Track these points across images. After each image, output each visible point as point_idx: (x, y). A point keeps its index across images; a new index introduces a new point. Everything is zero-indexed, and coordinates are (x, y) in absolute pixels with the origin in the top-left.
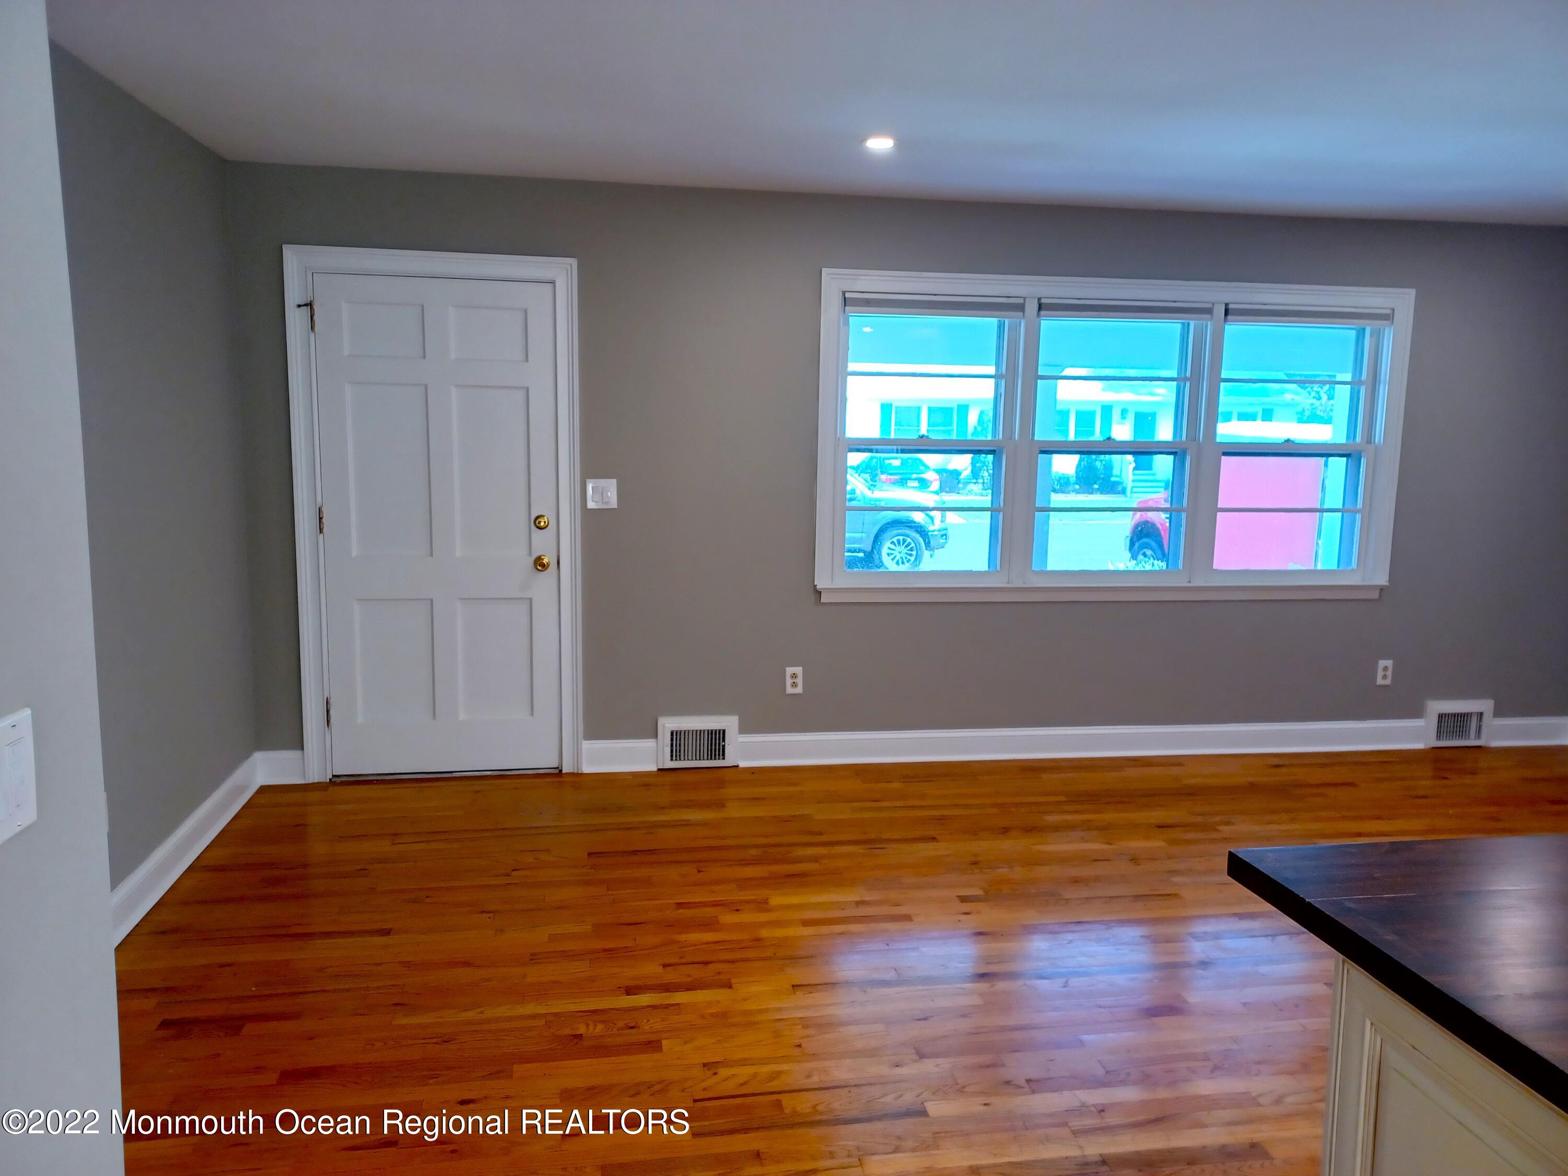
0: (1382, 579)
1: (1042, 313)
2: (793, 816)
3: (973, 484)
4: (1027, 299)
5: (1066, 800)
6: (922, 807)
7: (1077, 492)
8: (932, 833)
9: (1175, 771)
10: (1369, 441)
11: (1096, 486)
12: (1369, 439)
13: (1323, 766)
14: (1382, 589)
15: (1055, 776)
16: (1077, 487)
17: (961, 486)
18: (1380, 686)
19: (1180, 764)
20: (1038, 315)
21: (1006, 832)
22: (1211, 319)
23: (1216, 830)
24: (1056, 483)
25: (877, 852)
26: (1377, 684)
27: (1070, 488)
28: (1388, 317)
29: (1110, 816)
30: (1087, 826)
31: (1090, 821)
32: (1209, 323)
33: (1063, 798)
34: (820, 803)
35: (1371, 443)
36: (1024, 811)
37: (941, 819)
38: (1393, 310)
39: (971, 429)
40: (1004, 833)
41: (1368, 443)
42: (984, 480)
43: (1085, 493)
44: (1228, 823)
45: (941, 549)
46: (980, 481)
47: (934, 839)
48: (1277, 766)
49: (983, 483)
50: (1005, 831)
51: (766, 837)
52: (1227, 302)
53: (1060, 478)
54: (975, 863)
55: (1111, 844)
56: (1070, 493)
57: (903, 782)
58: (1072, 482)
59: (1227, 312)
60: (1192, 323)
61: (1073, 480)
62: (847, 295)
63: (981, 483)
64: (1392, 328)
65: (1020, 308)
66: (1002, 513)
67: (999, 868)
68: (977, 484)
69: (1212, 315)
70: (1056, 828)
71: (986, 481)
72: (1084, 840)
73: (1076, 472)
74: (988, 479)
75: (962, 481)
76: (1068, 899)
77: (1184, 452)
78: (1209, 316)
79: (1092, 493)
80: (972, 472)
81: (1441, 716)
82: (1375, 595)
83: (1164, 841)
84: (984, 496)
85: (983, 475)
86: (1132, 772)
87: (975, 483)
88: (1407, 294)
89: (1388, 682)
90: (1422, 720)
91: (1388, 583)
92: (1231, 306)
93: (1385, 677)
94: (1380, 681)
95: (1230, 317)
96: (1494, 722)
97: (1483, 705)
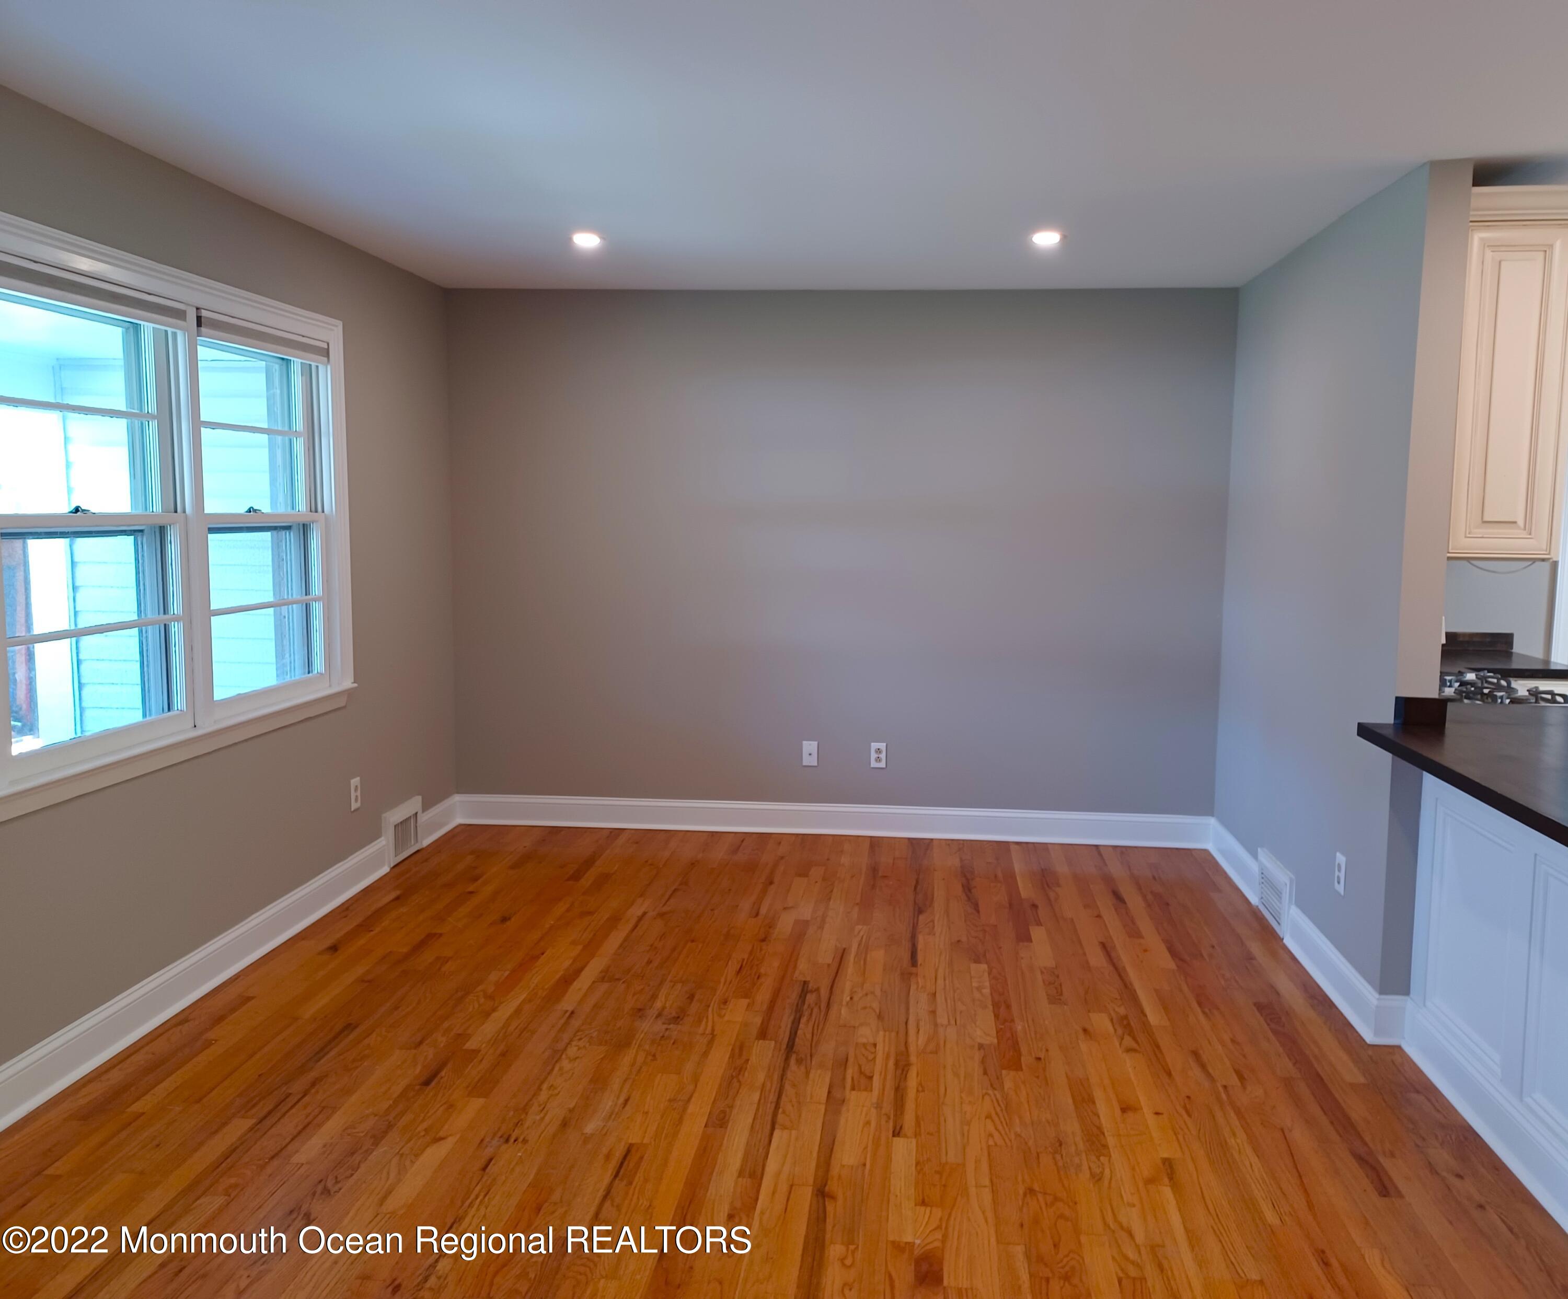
0: (348, 683)
10: (313, 509)
12: (314, 507)
14: (349, 693)
18: (355, 810)
22: (185, 329)
23: (474, 1052)
26: (353, 808)
28: (324, 353)
30: (370, 1137)
35: (316, 511)
38: (328, 344)
41: (313, 512)
44: (462, 1037)
52: (199, 307)
55: (444, 1139)
59: (201, 321)
64: (329, 367)
69: (187, 323)
78: (184, 324)
81: (395, 828)
82: (342, 702)
83: (471, 1096)
88: (337, 326)
89: (358, 804)
90: (383, 838)
91: (356, 685)
92: (204, 313)
93: (356, 800)
94: (354, 806)
95: (203, 329)
96: (424, 818)
97: (413, 805)
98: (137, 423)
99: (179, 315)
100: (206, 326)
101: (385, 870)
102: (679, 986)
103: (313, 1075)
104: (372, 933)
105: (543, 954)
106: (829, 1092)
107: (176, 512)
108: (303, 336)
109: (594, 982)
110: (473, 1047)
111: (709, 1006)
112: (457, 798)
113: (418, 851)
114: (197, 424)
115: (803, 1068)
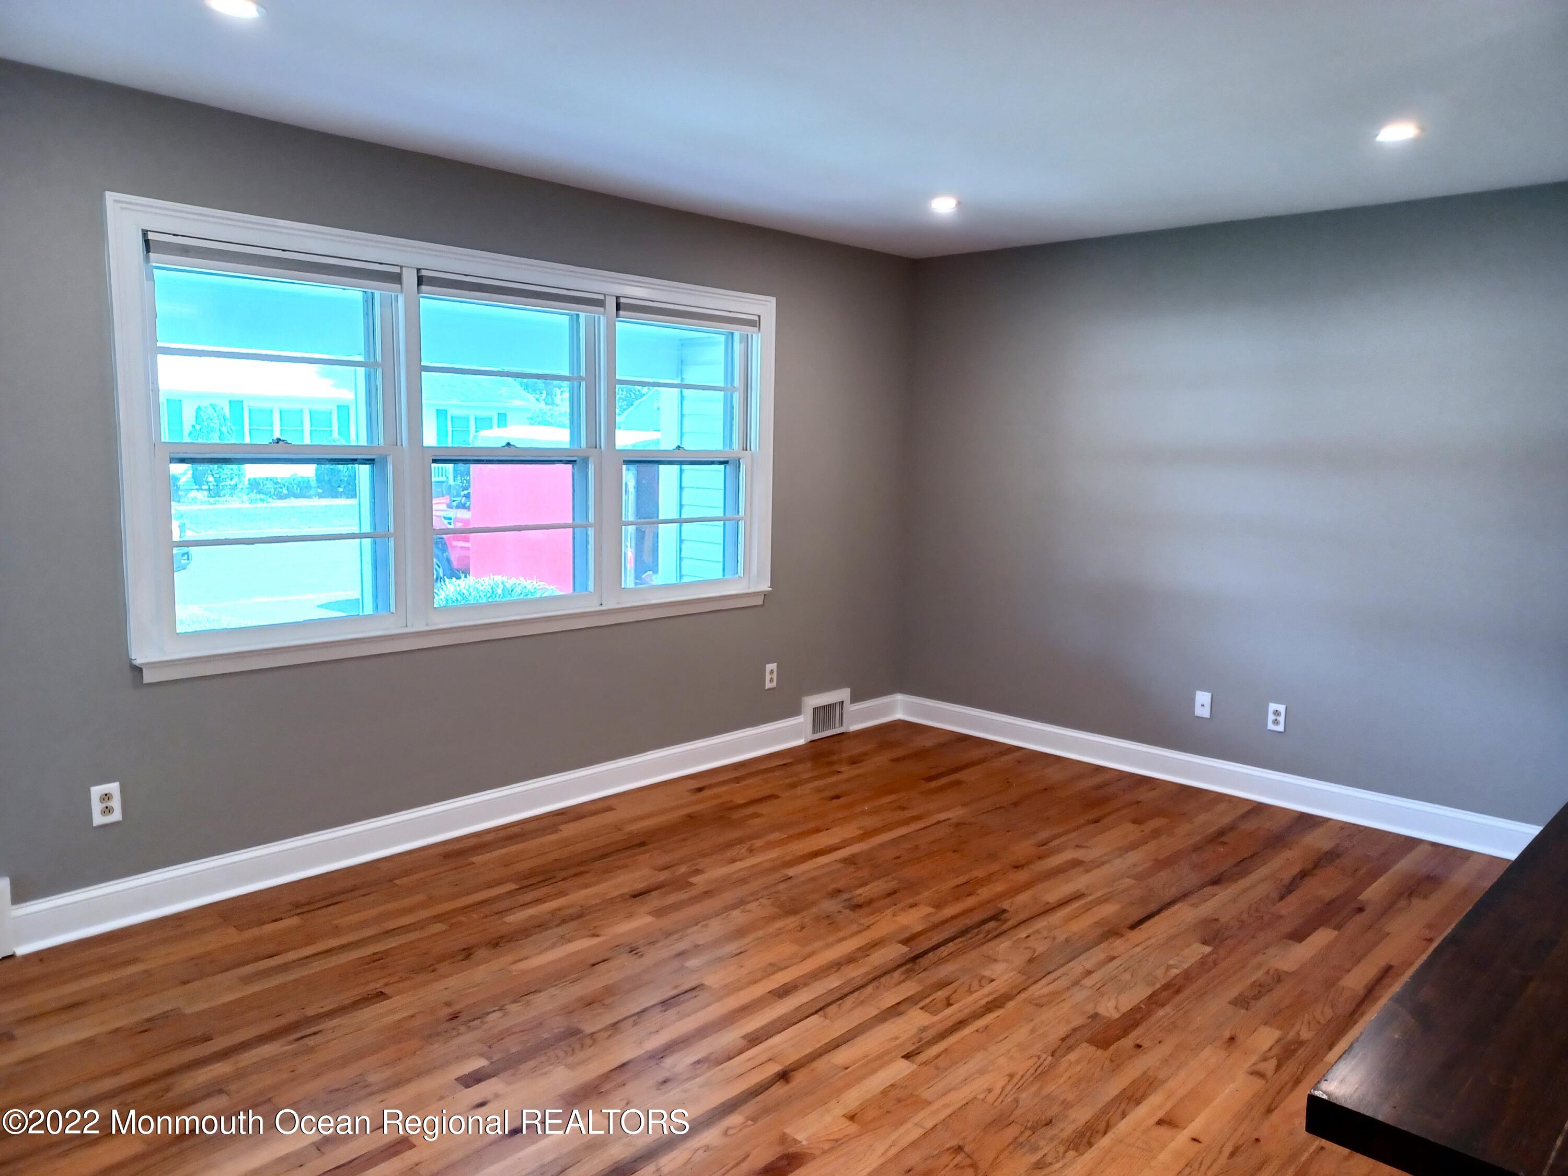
0: (765, 586)
1: (424, 288)
2: (149, 1020)
3: (196, 491)
4: (404, 269)
5: (517, 887)
6: (343, 948)
7: (320, 496)
8: (378, 985)
9: (609, 818)
10: (745, 448)
11: (341, 490)
12: (745, 446)
13: (737, 780)
14: (766, 595)
15: (487, 856)
16: (320, 491)
17: (180, 493)
18: (769, 689)
19: (610, 809)
20: (419, 291)
21: (470, 955)
22: (604, 314)
23: (692, 884)
24: (295, 488)
25: (311, 1042)
26: (766, 688)
27: (312, 492)
28: (755, 323)
29: (578, 897)
30: (562, 919)
31: (559, 909)
32: (602, 317)
33: (511, 886)
34: (184, 983)
35: (746, 450)
36: (475, 916)
37: (377, 958)
38: (759, 317)
39: (187, 428)
40: (467, 957)
41: (743, 450)
42: (209, 486)
43: (328, 497)
44: (698, 872)
45: (182, 571)
46: (205, 487)
47: (381, 996)
48: (700, 789)
49: (209, 490)
50: (467, 953)
51: (115, 1073)
52: (618, 295)
53: (299, 482)
54: (454, 1017)
55: (598, 936)
56: (312, 498)
57: (298, 914)
58: (313, 486)
59: (618, 307)
60: (582, 316)
61: (314, 483)
62: (151, 236)
63: (206, 490)
64: (760, 335)
65: (397, 278)
66: (393, 539)
67: (488, 1014)
68: (201, 491)
69: (605, 309)
70: (526, 931)
71: (212, 488)
72: (565, 939)
73: (316, 476)
74: (214, 486)
75: (181, 488)
76: (593, 1034)
77: (585, 460)
78: (602, 309)
79: (336, 497)
80: (193, 478)
81: (816, 710)
82: (759, 601)
83: (649, 913)
84: (212, 504)
85: (208, 480)
86: (569, 830)
87: (198, 490)
88: (770, 302)
89: (774, 684)
90: (801, 716)
91: (770, 589)
92: (622, 300)
93: (771, 680)
94: (768, 685)
95: (621, 313)
96: (852, 709)
97: (843, 694)
98: (576, 383)
99: (600, 303)
100: (625, 310)
101: (801, 742)
102: (895, 882)
103: (582, 869)
104: (738, 785)
105: (827, 830)
106: (898, 1004)
107: (596, 448)
108: (730, 312)
109: (836, 861)
110: (693, 882)
111: (895, 905)
112: (899, 697)
113: (843, 733)
114: (613, 382)
115: (903, 977)
